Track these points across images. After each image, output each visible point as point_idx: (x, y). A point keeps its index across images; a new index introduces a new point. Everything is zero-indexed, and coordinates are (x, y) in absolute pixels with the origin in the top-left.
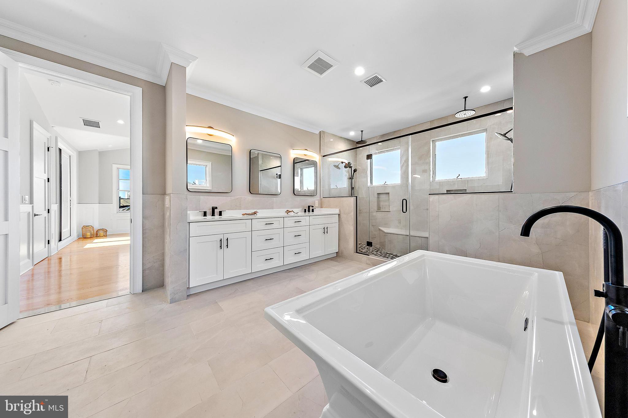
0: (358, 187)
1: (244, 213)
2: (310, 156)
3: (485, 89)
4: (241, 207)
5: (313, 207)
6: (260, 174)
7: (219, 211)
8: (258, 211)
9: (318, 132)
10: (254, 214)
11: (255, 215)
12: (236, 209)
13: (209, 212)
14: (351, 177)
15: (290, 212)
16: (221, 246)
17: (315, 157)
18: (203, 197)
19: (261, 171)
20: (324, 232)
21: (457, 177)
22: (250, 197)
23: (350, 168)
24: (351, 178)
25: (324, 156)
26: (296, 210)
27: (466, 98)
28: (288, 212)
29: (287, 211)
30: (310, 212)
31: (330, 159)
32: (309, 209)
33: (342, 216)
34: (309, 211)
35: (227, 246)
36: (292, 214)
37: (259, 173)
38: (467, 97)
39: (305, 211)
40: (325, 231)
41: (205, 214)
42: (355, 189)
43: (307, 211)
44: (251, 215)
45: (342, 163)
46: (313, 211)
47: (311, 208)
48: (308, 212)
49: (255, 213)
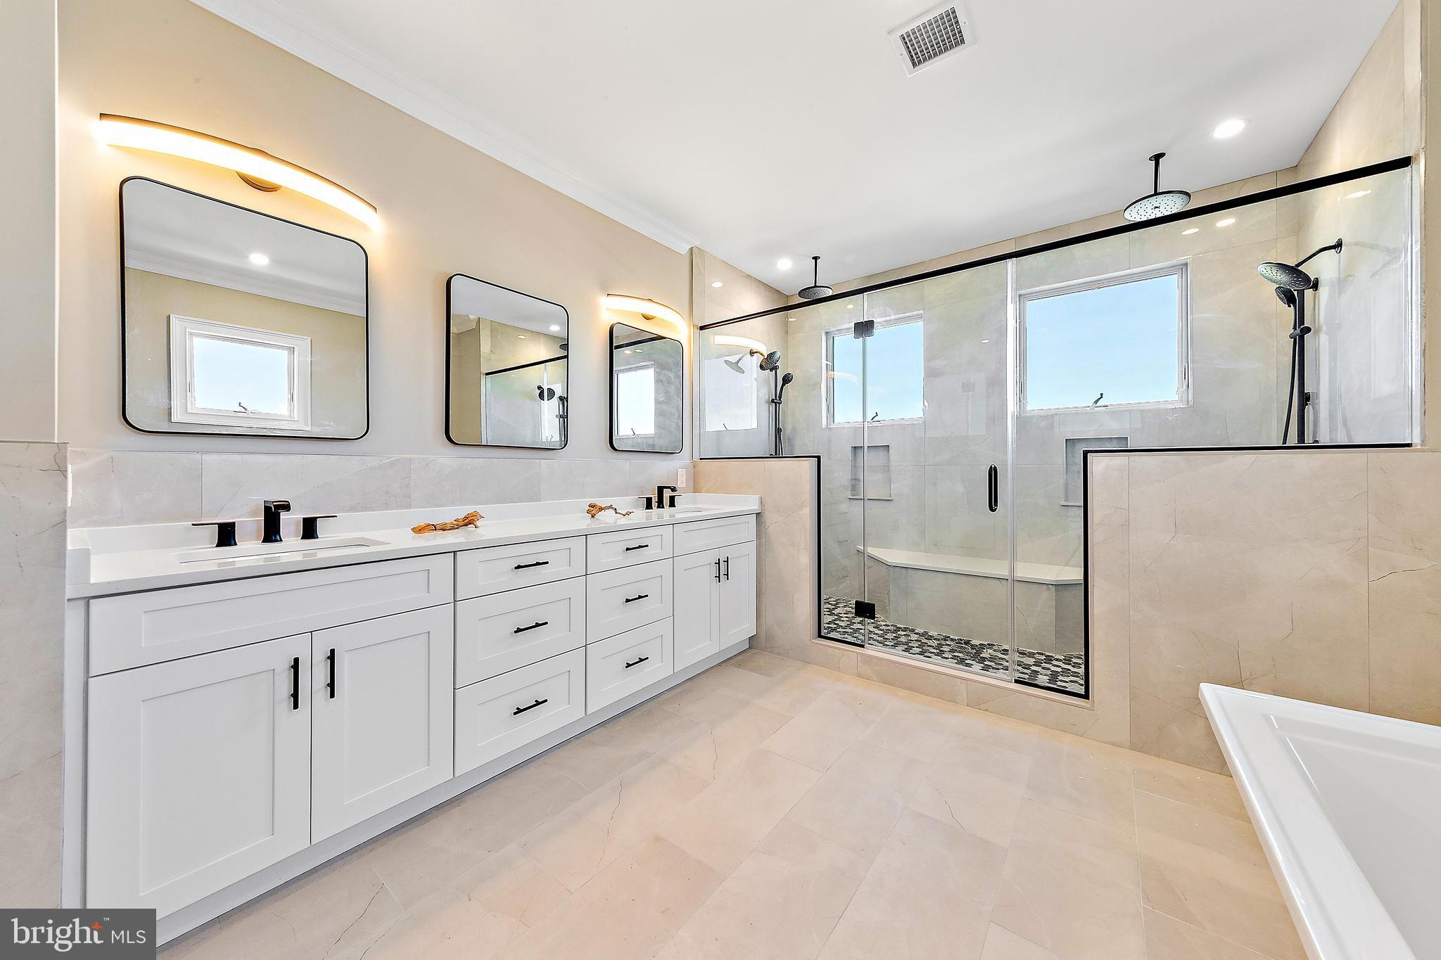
0: (794, 429)
1: (422, 524)
2: (663, 323)
3: (1229, 129)
4: (409, 497)
5: (674, 489)
6: (486, 384)
7: (305, 519)
8: (480, 509)
9: (684, 249)
10: (466, 525)
11: (471, 527)
12: (386, 506)
13: (250, 523)
14: (776, 397)
15: (601, 509)
16: (295, 696)
17: (677, 327)
18: (215, 460)
19: (487, 374)
20: (719, 577)
21: (1096, 402)
22: (449, 457)
23: (771, 370)
24: (776, 401)
25: (702, 328)
26: (622, 503)
27: (1157, 158)
28: (594, 510)
29: (592, 506)
30: (663, 507)
31: (720, 338)
32: (661, 498)
33: (769, 518)
34: (660, 505)
35: (332, 685)
36: (607, 517)
37: (483, 382)
38: (1162, 155)
39: (649, 506)
40: (722, 570)
41: (226, 535)
42: (785, 433)
43: (654, 504)
44: (452, 528)
45: (752, 353)
46: (672, 504)
47: (667, 494)
48: (659, 507)
49: (469, 521)
